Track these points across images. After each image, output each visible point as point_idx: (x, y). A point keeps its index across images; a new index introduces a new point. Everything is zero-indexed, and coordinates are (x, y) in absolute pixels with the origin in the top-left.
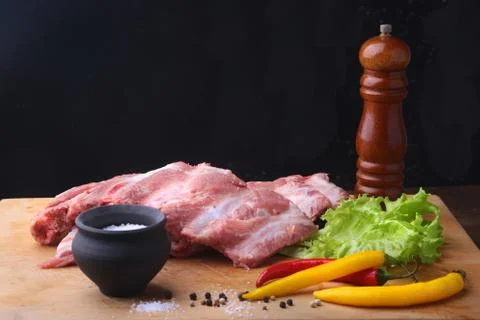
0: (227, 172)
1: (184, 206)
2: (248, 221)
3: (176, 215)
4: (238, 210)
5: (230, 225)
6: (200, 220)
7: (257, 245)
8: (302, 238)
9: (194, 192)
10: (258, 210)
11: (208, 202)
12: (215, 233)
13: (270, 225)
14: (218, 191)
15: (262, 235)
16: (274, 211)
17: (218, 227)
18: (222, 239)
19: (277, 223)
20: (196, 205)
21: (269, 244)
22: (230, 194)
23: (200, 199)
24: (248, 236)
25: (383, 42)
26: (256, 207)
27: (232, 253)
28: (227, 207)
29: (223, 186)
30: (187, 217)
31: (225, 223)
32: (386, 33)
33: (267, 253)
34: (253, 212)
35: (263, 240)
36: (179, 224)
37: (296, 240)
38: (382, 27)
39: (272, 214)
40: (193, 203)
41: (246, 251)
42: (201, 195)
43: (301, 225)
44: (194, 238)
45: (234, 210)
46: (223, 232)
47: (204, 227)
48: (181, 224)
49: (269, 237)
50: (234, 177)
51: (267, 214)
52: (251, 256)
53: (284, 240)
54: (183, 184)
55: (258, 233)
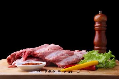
0: (58, 46)
1: (46, 52)
2: (63, 57)
3: (44, 54)
4: (60, 54)
5: (58, 57)
6: (50, 56)
7: (65, 62)
8: (77, 62)
9: (49, 49)
10: (66, 54)
11: (52, 52)
12: (54, 59)
13: (69, 58)
14: (55, 50)
15: (66, 60)
16: (70, 55)
17: (55, 57)
18: (55, 60)
19: (70, 58)
20: (49, 52)
21: (68, 62)
22: (58, 51)
23: (50, 51)
24: (63, 60)
25: (100, 15)
26: (65, 53)
27: (58, 64)
28: (57, 53)
29: (57, 49)
30: (46, 55)
31: (56, 57)
32: (101, 13)
33: (67, 64)
34: (64, 55)
35: (66, 61)
36: (44, 56)
37: (75, 62)
38: (100, 11)
39: (69, 55)
40: (48, 52)
41: (62, 63)
42: (51, 50)
43: (77, 59)
44: (48, 60)
45: (59, 54)
46: (56, 59)
47: (51, 57)
48: (45, 56)
49: (68, 61)
50: (60, 47)
51: (68, 55)
52: (63, 65)
53: (72, 62)
54: (46, 48)
55: (65, 59)
